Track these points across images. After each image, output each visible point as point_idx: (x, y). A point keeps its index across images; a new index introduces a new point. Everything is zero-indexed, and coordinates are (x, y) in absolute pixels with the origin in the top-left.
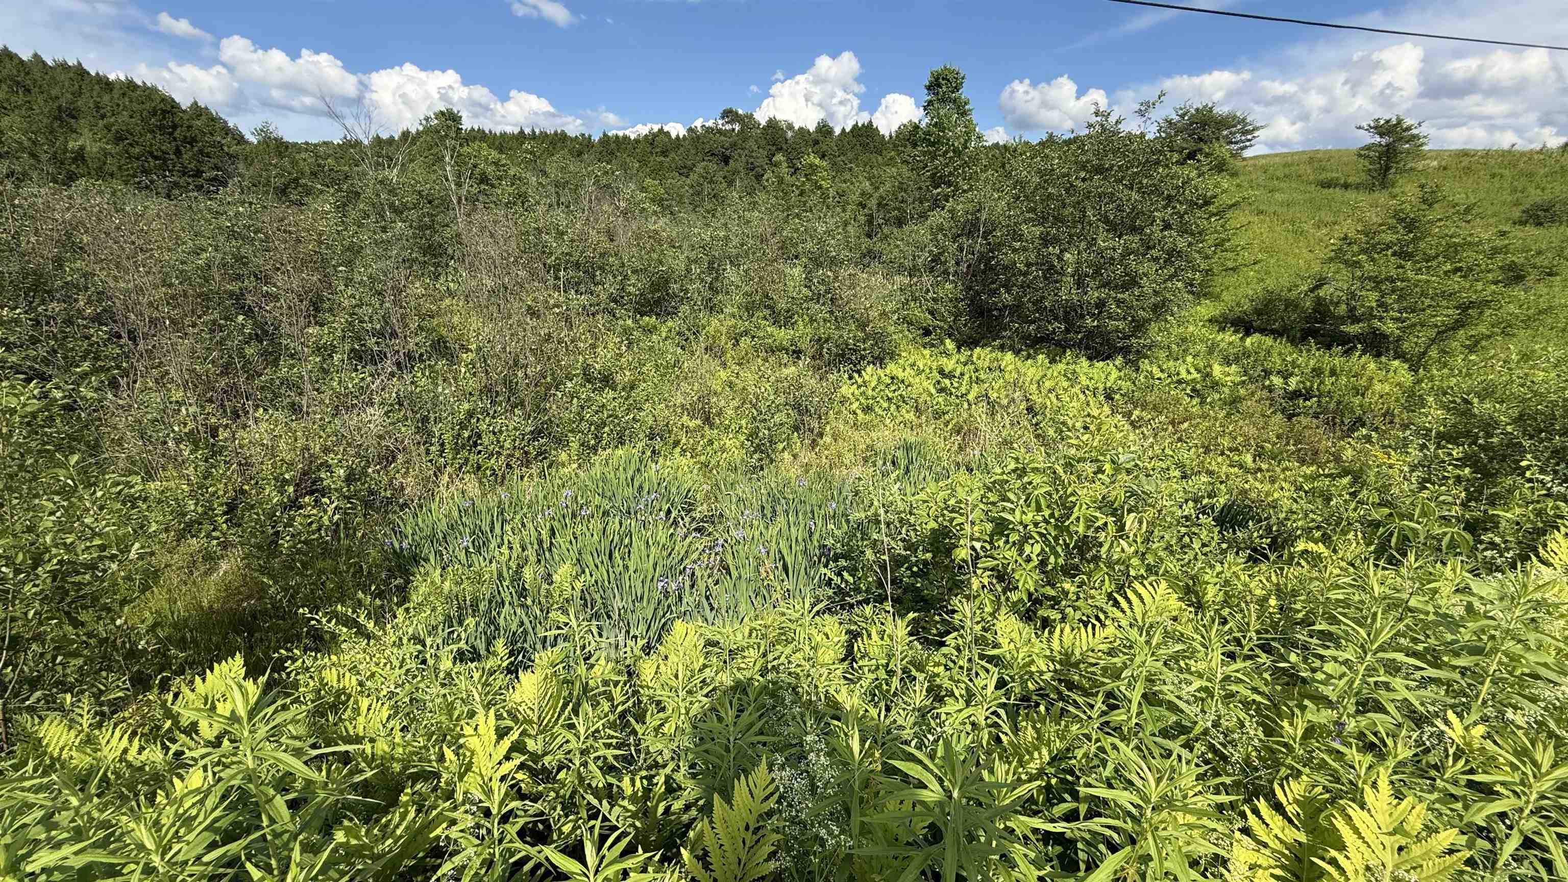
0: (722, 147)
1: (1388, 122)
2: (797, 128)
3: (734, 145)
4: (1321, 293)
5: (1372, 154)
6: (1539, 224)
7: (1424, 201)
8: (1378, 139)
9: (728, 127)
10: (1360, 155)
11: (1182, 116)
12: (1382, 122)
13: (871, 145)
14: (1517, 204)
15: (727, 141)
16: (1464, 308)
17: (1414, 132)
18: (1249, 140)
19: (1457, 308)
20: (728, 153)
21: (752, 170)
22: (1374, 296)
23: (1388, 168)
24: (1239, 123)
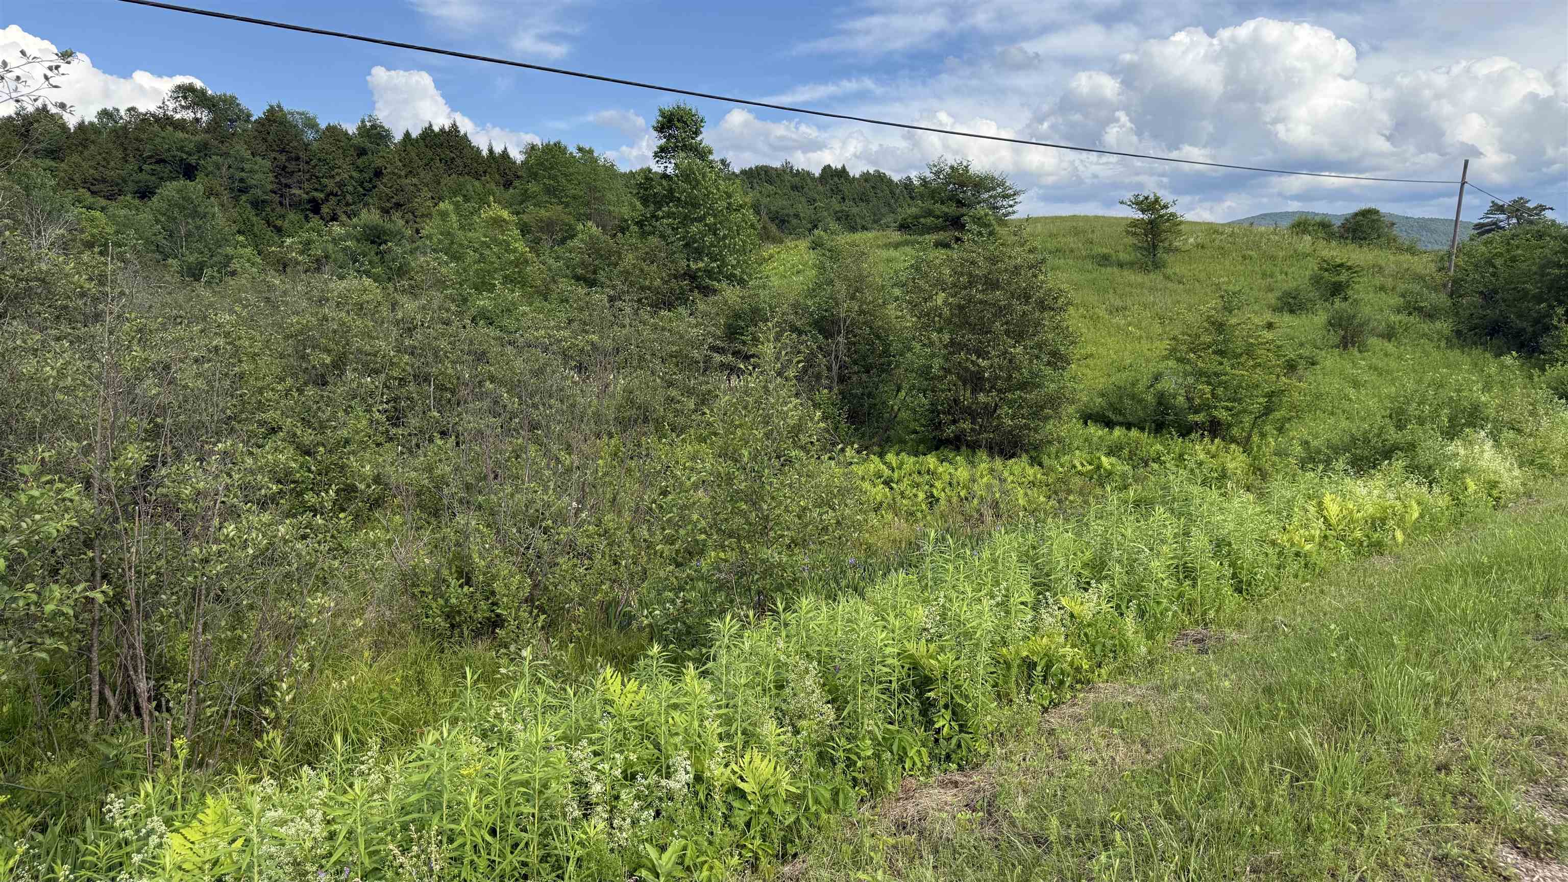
0: (181, 149)
1: (1147, 198)
2: (323, 126)
3: (203, 149)
4: (1159, 386)
5: (1138, 230)
6: (1292, 311)
7: (1225, 308)
8: (1139, 215)
9: (189, 115)
10: (1128, 232)
11: (937, 174)
12: (1141, 198)
13: (458, 161)
14: (1270, 289)
15: (191, 141)
16: (1270, 395)
17: (1170, 210)
18: (1011, 206)
19: (1265, 397)
20: (193, 160)
21: (243, 191)
22: (1208, 389)
23: (1155, 247)
24: (998, 186)
